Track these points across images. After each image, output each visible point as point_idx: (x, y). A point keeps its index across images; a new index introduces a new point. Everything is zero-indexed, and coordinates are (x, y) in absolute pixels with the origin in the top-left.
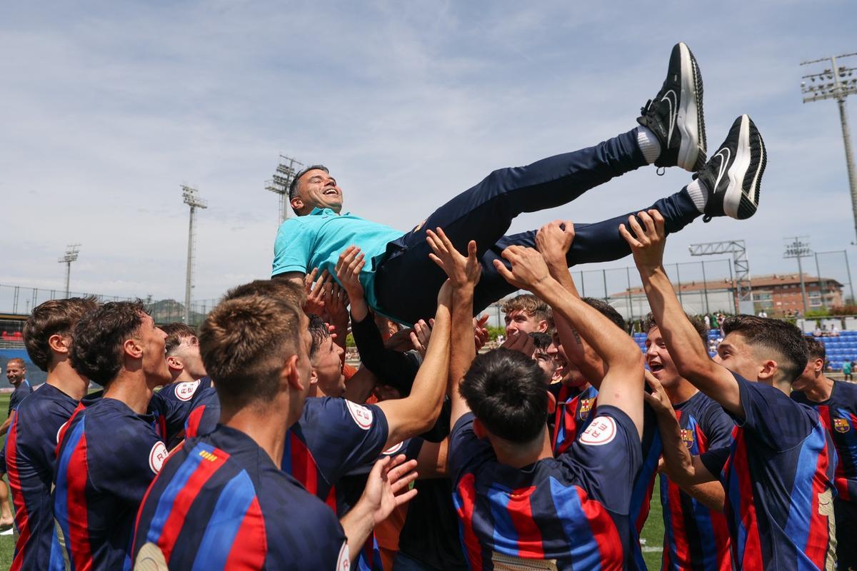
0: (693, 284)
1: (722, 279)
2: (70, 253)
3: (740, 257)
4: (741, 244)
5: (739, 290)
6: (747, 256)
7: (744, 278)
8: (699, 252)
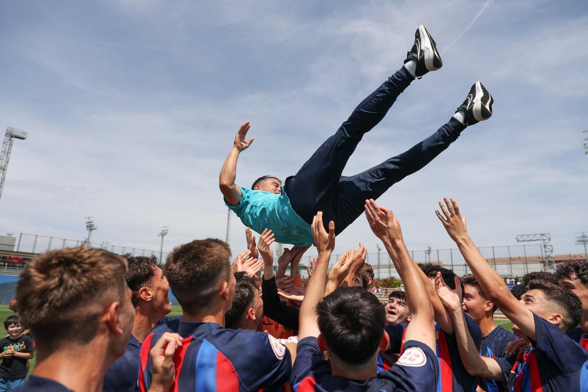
0: (519, 258)
1: (537, 255)
2: (163, 231)
3: (547, 243)
4: (548, 235)
5: (547, 262)
6: (552, 243)
7: (551, 256)
8: (522, 239)
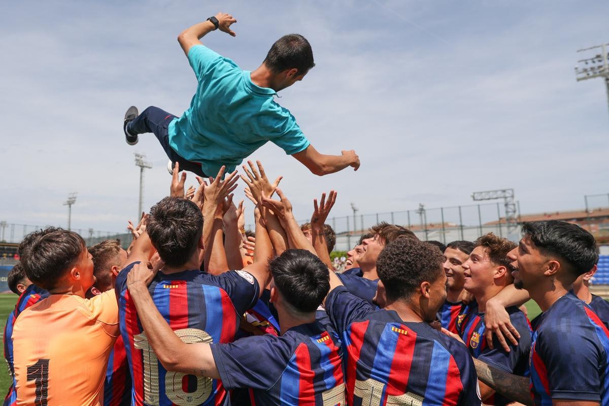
2: (70, 198)
3: (509, 201)
4: (511, 192)
6: (515, 201)
7: (512, 217)
8: (479, 198)
